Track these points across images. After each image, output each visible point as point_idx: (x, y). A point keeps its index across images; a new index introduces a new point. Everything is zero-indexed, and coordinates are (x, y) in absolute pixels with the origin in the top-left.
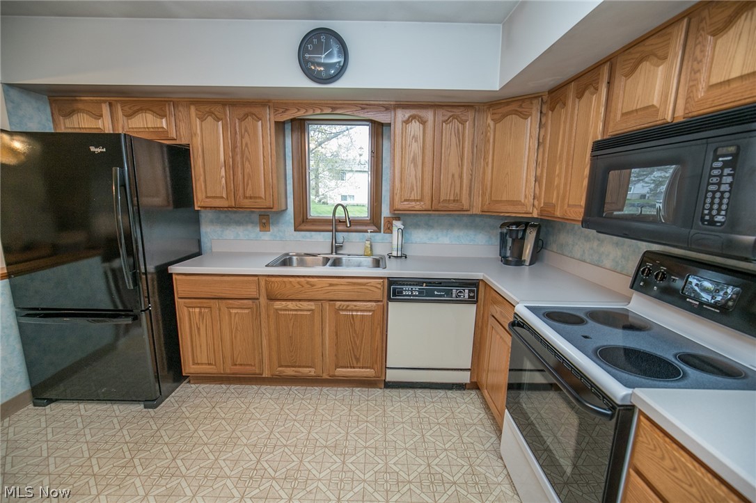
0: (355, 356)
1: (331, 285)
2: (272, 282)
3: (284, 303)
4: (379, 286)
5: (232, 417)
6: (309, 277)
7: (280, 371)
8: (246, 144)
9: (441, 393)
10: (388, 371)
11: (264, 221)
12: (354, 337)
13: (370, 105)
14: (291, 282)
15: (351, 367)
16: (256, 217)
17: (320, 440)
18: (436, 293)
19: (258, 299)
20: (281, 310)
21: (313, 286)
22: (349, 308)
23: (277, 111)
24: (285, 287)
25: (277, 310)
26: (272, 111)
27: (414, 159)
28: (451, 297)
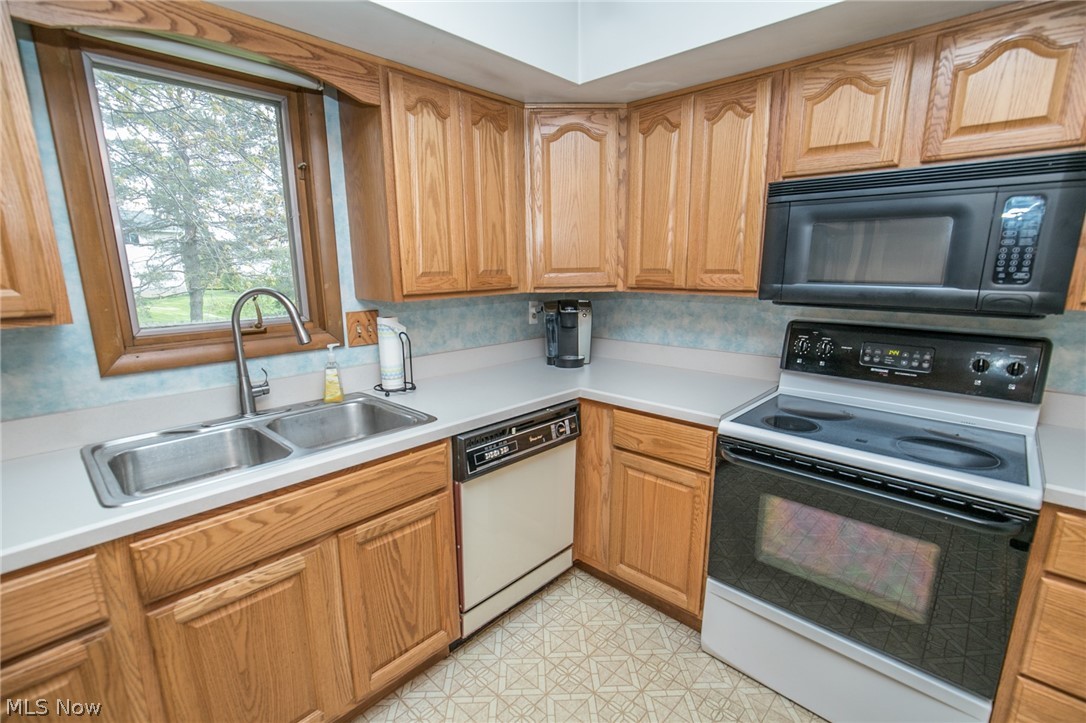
1: (341, 492)
2: (159, 549)
3: (207, 592)
4: (441, 459)
6: (275, 493)
10: (466, 617)
12: (401, 588)
13: (331, 52)
14: (226, 526)
15: (401, 654)
18: (531, 440)
19: (102, 623)
20: (200, 617)
21: (292, 511)
22: (385, 530)
24: (209, 544)
25: (186, 623)
27: (433, 192)
28: (551, 439)
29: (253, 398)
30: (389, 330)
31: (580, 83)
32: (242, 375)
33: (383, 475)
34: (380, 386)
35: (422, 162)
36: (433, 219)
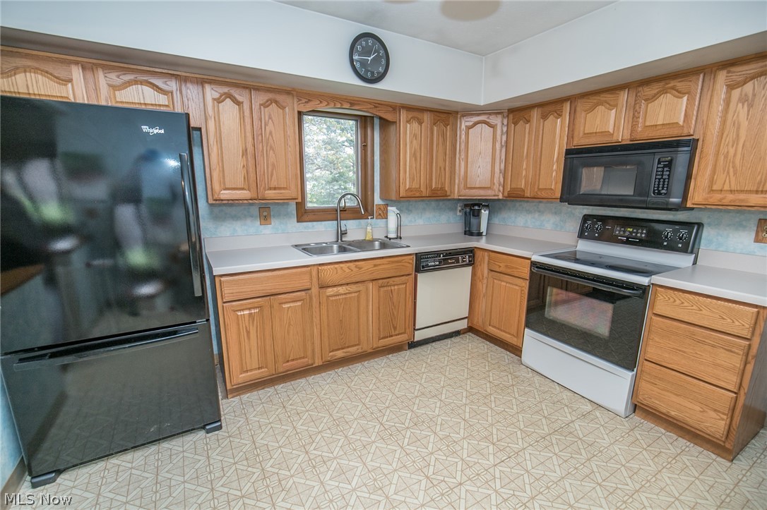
0: (393, 325)
1: (375, 266)
2: (325, 270)
3: (335, 289)
4: (411, 261)
7: (332, 356)
8: (271, 133)
9: (448, 341)
10: (416, 332)
11: (265, 214)
12: (392, 310)
13: (381, 104)
14: (342, 268)
15: (390, 337)
16: (255, 210)
18: (450, 261)
19: (310, 289)
20: (333, 296)
21: (360, 268)
22: (389, 284)
23: (300, 100)
24: (337, 273)
25: (328, 297)
26: (296, 100)
27: (415, 154)
28: (459, 262)
29: (342, 234)
30: (392, 211)
31: (482, 104)
32: (339, 226)
34: (387, 237)
35: (411, 142)
36: (414, 165)
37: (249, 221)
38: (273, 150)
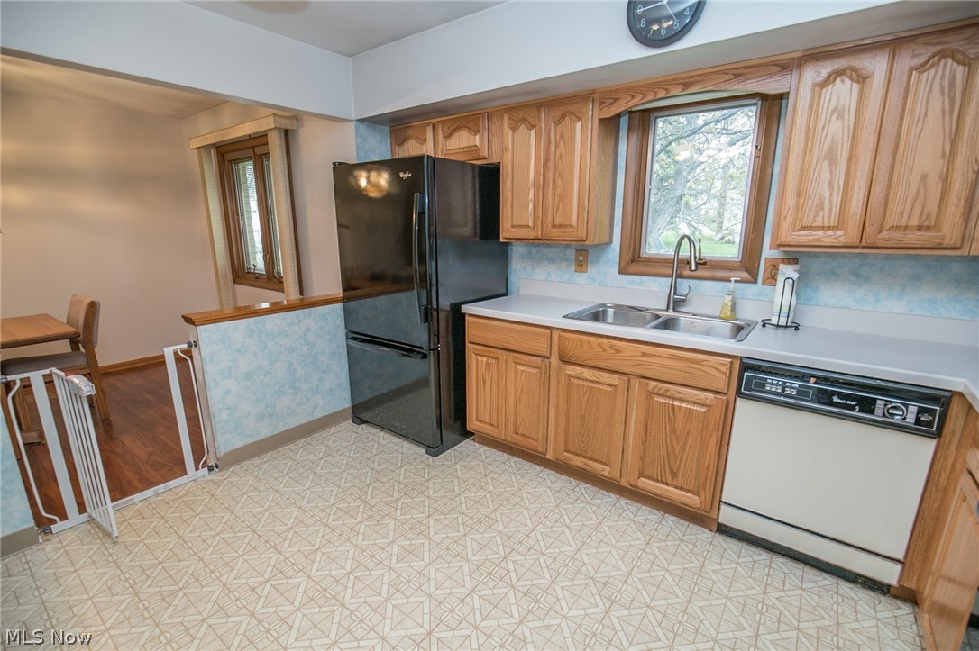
0: (671, 468)
1: (644, 354)
2: (567, 339)
3: (578, 369)
4: (724, 369)
5: (499, 494)
6: (615, 338)
7: (565, 457)
8: (561, 155)
10: (723, 507)
11: (581, 258)
12: (671, 439)
14: (590, 342)
15: (663, 483)
16: (571, 253)
17: (589, 566)
19: (548, 358)
20: (574, 377)
21: (618, 351)
22: (668, 394)
23: (603, 103)
24: (582, 347)
25: (569, 376)
26: (597, 105)
29: (675, 301)
30: (783, 272)
32: (674, 288)
33: (673, 357)
37: (563, 265)
38: (562, 178)
